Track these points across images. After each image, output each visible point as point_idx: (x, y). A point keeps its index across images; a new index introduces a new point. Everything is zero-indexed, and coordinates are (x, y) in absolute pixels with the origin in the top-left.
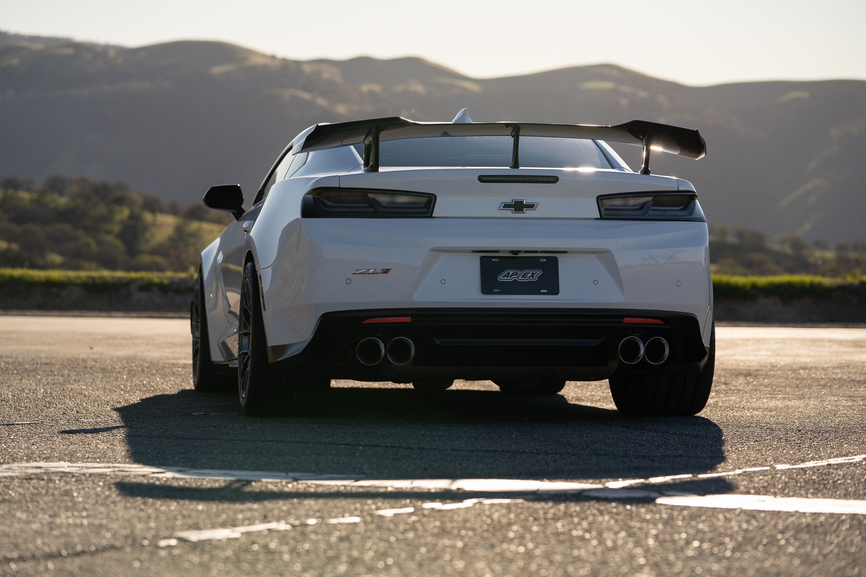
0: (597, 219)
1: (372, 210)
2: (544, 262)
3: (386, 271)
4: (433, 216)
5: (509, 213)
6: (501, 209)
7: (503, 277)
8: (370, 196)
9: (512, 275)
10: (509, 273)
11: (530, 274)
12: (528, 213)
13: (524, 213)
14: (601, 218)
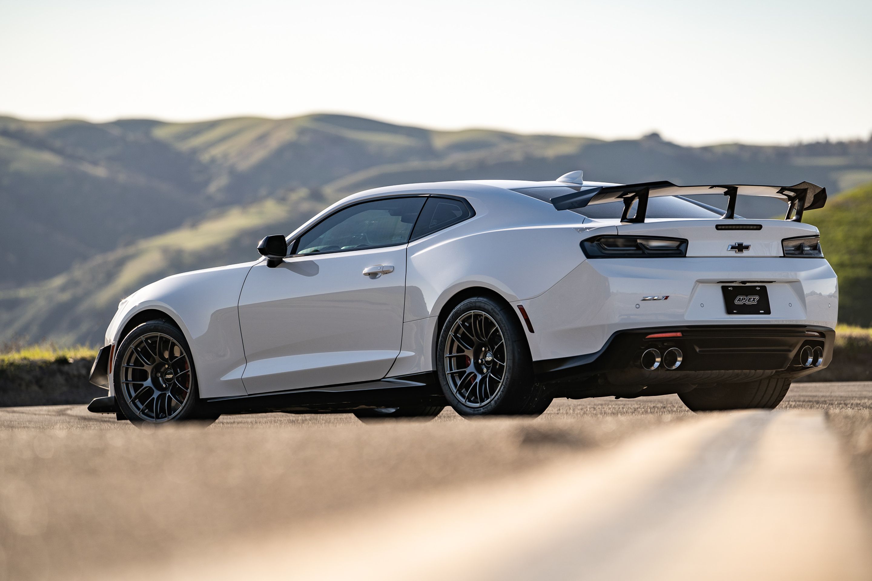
0: (781, 257)
1: (640, 252)
2: (759, 289)
3: (667, 298)
4: (687, 256)
5: (733, 253)
6: (729, 250)
7: (737, 301)
8: (639, 241)
9: (742, 300)
10: (740, 298)
11: (752, 299)
12: (745, 253)
13: (743, 253)
14: (784, 257)
